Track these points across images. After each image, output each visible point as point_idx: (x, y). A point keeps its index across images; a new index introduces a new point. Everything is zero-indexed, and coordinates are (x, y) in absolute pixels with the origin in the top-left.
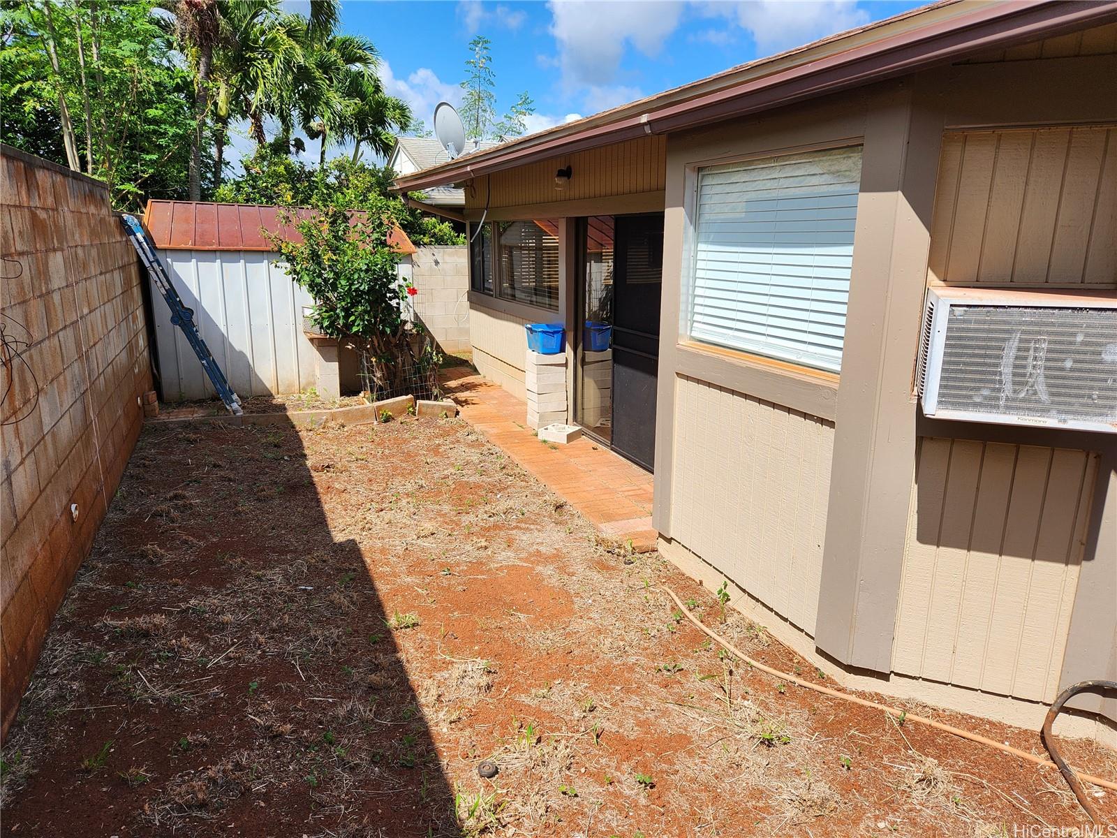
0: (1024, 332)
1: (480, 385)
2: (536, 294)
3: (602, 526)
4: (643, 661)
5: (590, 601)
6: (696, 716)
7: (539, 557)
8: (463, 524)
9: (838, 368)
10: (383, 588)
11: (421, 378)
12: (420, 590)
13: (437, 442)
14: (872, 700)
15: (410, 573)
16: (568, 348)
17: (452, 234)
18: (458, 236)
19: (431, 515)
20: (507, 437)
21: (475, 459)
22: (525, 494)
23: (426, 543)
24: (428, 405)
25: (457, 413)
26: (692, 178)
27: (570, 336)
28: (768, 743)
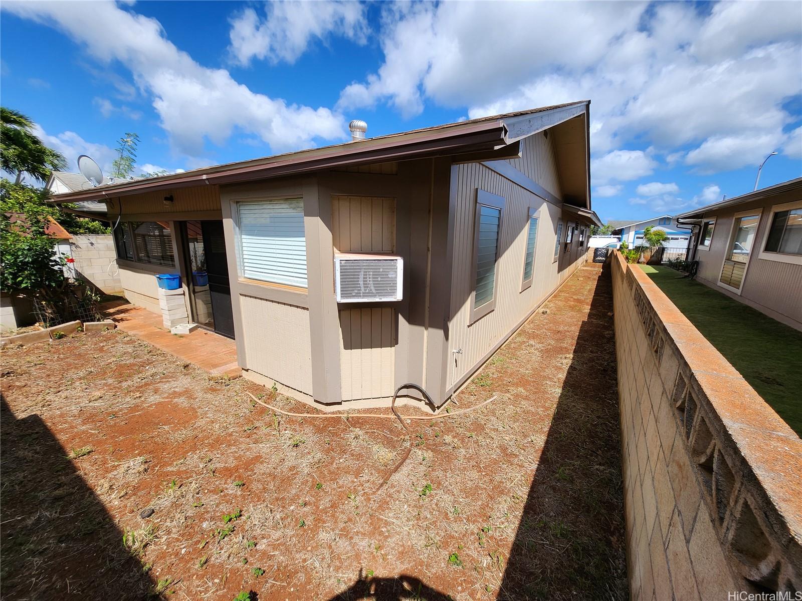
0: (364, 269)
1: (131, 309)
2: (163, 260)
3: (211, 371)
4: (237, 429)
5: (207, 409)
6: (264, 445)
7: (176, 394)
8: (124, 387)
9: (306, 286)
10: (62, 438)
11: (85, 310)
12: (93, 432)
13: (102, 345)
14: (337, 414)
15: (84, 424)
16: (183, 285)
17: (101, 227)
18: (106, 229)
19: (99, 387)
20: (150, 336)
21: (130, 350)
22: (165, 364)
23: (97, 404)
24: (93, 325)
25: (116, 327)
26: (234, 206)
27: (185, 279)
28: (296, 446)
